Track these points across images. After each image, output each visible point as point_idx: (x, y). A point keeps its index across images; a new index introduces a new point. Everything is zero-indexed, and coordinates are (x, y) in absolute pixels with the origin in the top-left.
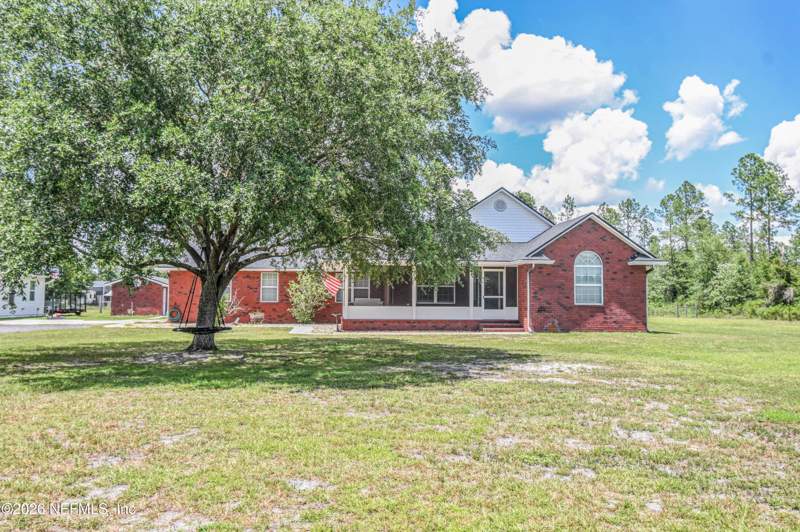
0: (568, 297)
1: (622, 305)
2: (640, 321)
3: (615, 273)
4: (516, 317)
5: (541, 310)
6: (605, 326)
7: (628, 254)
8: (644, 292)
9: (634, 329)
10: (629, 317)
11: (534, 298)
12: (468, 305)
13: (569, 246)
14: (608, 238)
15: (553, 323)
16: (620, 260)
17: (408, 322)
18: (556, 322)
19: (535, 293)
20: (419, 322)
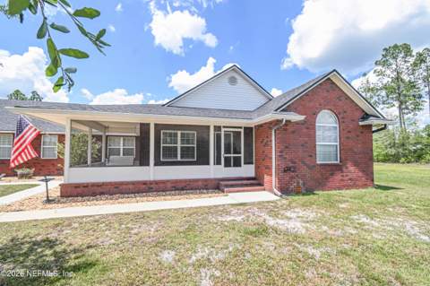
0: (311, 156)
1: (356, 164)
2: (368, 178)
3: (349, 132)
4: (252, 174)
5: (287, 170)
6: (343, 183)
7: (359, 115)
8: (372, 150)
9: (365, 186)
10: (360, 174)
11: (280, 157)
12: (208, 164)
13: (311, 104)
14: (343, 98)
15: (298, 183)
16: (353, 120)
17: (145, 183)
18: (301, 182)
19: (281, 152)
20: (157, 183)
